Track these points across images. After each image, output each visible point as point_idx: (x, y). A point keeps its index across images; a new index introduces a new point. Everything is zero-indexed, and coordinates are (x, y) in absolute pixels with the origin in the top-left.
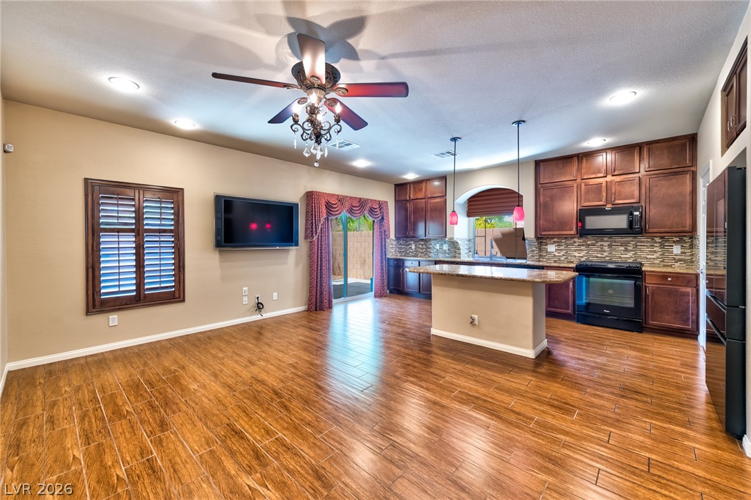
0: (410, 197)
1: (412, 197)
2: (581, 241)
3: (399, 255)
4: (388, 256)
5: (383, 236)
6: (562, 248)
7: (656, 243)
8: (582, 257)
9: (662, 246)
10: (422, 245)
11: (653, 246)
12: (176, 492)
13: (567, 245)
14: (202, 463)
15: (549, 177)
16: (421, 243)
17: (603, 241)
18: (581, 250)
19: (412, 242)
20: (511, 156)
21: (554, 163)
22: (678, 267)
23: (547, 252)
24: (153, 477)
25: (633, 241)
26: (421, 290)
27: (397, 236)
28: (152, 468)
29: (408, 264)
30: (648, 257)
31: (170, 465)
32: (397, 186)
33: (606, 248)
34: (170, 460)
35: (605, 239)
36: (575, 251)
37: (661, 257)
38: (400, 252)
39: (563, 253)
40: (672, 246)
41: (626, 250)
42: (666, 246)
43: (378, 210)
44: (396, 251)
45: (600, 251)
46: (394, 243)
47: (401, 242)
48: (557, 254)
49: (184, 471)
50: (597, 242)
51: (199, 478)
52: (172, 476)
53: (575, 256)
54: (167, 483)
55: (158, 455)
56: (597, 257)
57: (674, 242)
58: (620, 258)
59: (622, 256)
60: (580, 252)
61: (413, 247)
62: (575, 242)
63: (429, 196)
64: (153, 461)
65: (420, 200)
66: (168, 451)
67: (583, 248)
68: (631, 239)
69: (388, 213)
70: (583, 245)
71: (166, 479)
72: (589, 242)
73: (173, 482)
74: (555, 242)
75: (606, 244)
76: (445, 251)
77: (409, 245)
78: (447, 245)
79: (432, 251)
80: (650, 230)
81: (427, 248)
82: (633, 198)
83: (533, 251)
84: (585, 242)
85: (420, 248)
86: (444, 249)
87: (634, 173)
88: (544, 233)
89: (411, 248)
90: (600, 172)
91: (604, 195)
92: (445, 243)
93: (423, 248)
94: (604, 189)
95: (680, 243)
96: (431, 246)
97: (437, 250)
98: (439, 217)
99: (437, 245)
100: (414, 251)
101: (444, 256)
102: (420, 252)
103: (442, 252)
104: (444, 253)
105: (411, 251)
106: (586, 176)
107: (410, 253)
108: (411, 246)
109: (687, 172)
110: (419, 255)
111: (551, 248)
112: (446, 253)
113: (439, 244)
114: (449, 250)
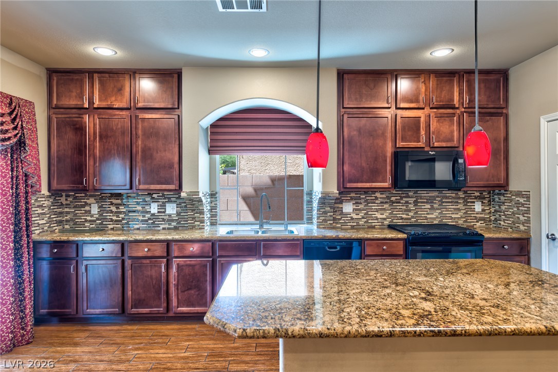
0: (91, 102)
1: (97, 103)
2: (384, 196)
3: (57, 228)
4: (35, 237)
5: (22, 187)
6: (361, 206)
7: (459, 198)
8: (385, 219)
9: (466, 203)
10: (117, 206)
11: (457, 202)
13: (367, 202)
15: (356, 99)
16: (115, 201)
17: (408, 197)
18: (384, 209)
19: (92, 200)
20: (306, 52)
21: (362, 77)
22: (480, 227)
23: (342, 213)
25: (438, 197)
26: (129, 305)
27: (55, 185)
29: (89, 251)
30: (453, 216)
32: (52, 73)
33: (411, 207)
35: (411, 194)
36: (377, 211)
37: (464, 216)
38: (60, 223)
39: (362, 214)
40: (474, 202)
41: (432, 208)
42: (469, 202)
43: (7, 119)
44: (50, 221)
45: (406, 211)
46: (46, 203)
47: (63, 200)
48: (355, 216)
50: (402, 198)
53: (377, 219)
56: (402, 218)
57: (476, 198)
58: (426, 219)
59: (429, 216)
60: (382, 212)
61: (95, 210)
62: (377, 198)
63: (140, 105)
65: (117, 112)
67: (386, 206)
68: (436, 194)
69: (34, 131)
70: (386, 202)
72: (393, 199)
74: (352, 199)
75: (411, 200)
76: (170, 215)
77: (83, 206)
78: (175, 205)
79: (141, 218)
80: (469, 183)
81: (130, 212)
82: (451, 140)
83: (325, 213)
84: (388, 198)
85: (112, 212)
86: (167, 212)
87: (454, 108)
88: (349, 185)
89: (90, 212)
90: (417, 101)
91: (423, 132)
92: (170, 201)
93: (120, 213)
94: (422, 125)
95: (481, 198)
96: (139, 208)
97: (153, 215)
98: (165, 151)
99: (153, 205)
100: (98, 219)
101: (167, 226)
102: (112, 221)
103: (164, 220)
104: (168, 220)
105: (89, 218)
106: (403, 105)
107: (87, 224)
108: (87, 208)
109: (501, 114)
110: (110, 227)
111: (348, 208)
112: (173, 221)
113: (156, 204)
114: (178, 214)
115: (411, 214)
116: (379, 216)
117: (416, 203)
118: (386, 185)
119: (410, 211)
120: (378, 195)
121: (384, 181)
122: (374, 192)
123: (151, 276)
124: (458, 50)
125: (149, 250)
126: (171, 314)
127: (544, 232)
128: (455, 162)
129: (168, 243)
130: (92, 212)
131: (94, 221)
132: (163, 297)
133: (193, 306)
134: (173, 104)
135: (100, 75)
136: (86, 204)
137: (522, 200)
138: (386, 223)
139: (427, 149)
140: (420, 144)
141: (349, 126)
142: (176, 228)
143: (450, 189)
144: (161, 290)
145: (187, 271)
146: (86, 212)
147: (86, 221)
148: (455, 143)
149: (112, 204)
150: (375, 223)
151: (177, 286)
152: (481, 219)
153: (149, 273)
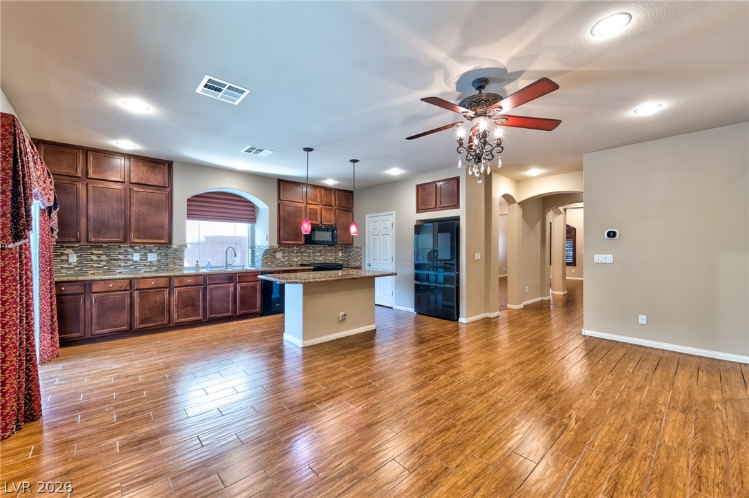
0: (84, 173)
1: (91, 174)
2: (298, 249)
6: (286, 254)
7: (333, 250)
8: (298, 261)
9: (335, 252)
10: (98, 255)
11: (332, 252)
12: (616, 458)
13: (289, 252)
14: (579, 454)
15: (287, 196)
16: (95, 252)
17: (309, 249)
18: (298, 256)
24: (621, 481)
25: (323, 249)
26: (136, 323)
28: (615, 487)
31: (600, 475)
33: (311, 254)
34: (596, 478)
35: (311, 248)
36: (294, 257)
39: (286, 259)
40: (339, 252)
41: (321, 255)
42: (337, 252)
45: (308, 256)
48: (282, 260)
49: (597, 461)
51: (594, 449)
52: (607, 468)
53: (294, 261)
54: (616, 467)
55: (599, 493)
57: (339, 250)
61: (73, 259)
62: (294, 250)
63: (134, 181)
64: (608, 492)
65: (112, 184)
66: (589, 487)
67: (299, 254)
71: (614, 469)
73: (611, 463)
74: (282, 250)
75: (311, 251)
76: (151, 262)
77: (60, 256)
78: (156, 254)
79: (123, 264)
80: (338, 242)
81: (112, 260)
82: (331, 222)
83: (267, 258)
84: (300, 250)
85: (92, 260)
86: (149, 260)
87: (332, 206)
88: (283, 242)
89: (67, 261)
90: (316, 201)
91: (319, 217)
92: (151, 251)
93: (102, 261)
94: (319, 213)
95: (342, 250)
96: (121, 257)
97: (136, 262)
98: (157, 216)
99: (134, 254)
100: (76, 266)
101: (148, 270)
102: (92, 267)
103: (145, 266)
104: (149, 266)
105: (66, 266)
106: (310, 202)
107: (63, 271)
108: (64, 258)
109: (350, 211)
110: (90, 272)
111: (279, 255)
112: (153, 266)
113: (138, 254)
114: (158, 261)
115: (311, 258)
116: (296, 260)
117: (313, 252)
118: (302, 242)
119: (310, 256)
120: (295, 248)
121: (301, 240)
122: (293, 247)
123: (156, 301)
124: (337, 182)
125: (155, 283)
126: (172, 325)
127: (367, 263)
128: (333, 232)
129: (170, 278)
130: (70, 261)
131: (73, 268)
132: (166, 314)
133: (190, 317)
134: (164, 183)
135: (94, 153)
136: (62, 254)
137: (358, 250)
138: (299, 263)
139: (320, 225)
140: (317, 223)
141: (283, 210)
142: (156, 271)
143: (329, 245)
144: (164, 309)
145: (185, 295)
146: (62, 261)
147: (62, 268)
148: (332, 223)
149: (92, 254)
150: (293, 263)
151: (177, 305)
152: (342, 260)
153: (154, 299)
